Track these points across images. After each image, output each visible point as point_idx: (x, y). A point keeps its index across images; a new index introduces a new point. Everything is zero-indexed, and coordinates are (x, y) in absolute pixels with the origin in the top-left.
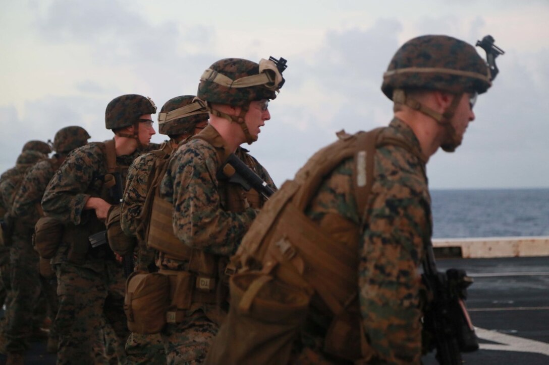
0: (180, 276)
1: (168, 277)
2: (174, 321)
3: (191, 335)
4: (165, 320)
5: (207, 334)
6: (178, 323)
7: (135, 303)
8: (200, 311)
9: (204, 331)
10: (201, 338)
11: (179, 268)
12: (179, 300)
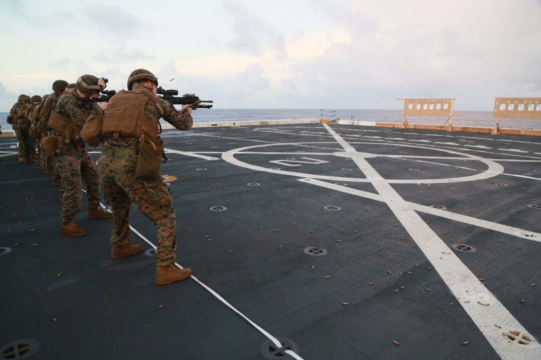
0: (60, 138)
1: (56, 138)
2: (59, 152)
3: (66, 157)
4: (56, 152)
5: (72, 157)
6: (60, 153)
7: (44, 146)
8: (67, 149)
9: (70, 156)
10: (70, 158)
11: (60, 135)
12: (60, 146)
